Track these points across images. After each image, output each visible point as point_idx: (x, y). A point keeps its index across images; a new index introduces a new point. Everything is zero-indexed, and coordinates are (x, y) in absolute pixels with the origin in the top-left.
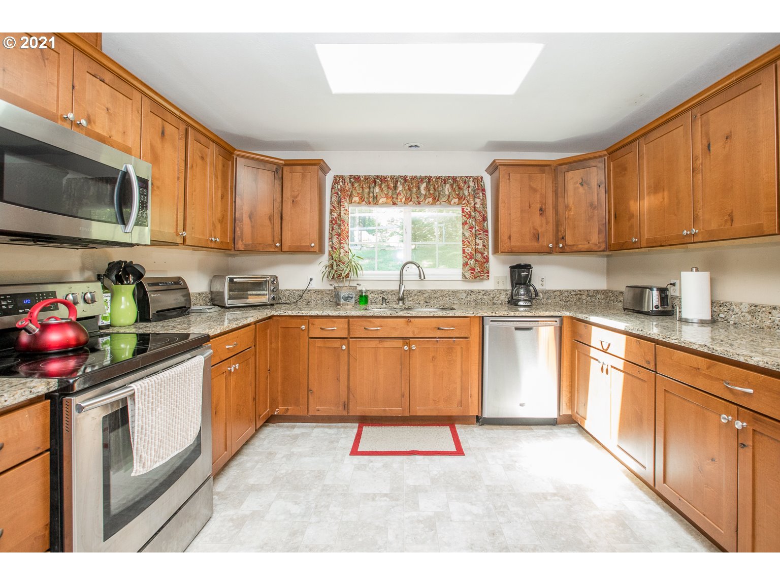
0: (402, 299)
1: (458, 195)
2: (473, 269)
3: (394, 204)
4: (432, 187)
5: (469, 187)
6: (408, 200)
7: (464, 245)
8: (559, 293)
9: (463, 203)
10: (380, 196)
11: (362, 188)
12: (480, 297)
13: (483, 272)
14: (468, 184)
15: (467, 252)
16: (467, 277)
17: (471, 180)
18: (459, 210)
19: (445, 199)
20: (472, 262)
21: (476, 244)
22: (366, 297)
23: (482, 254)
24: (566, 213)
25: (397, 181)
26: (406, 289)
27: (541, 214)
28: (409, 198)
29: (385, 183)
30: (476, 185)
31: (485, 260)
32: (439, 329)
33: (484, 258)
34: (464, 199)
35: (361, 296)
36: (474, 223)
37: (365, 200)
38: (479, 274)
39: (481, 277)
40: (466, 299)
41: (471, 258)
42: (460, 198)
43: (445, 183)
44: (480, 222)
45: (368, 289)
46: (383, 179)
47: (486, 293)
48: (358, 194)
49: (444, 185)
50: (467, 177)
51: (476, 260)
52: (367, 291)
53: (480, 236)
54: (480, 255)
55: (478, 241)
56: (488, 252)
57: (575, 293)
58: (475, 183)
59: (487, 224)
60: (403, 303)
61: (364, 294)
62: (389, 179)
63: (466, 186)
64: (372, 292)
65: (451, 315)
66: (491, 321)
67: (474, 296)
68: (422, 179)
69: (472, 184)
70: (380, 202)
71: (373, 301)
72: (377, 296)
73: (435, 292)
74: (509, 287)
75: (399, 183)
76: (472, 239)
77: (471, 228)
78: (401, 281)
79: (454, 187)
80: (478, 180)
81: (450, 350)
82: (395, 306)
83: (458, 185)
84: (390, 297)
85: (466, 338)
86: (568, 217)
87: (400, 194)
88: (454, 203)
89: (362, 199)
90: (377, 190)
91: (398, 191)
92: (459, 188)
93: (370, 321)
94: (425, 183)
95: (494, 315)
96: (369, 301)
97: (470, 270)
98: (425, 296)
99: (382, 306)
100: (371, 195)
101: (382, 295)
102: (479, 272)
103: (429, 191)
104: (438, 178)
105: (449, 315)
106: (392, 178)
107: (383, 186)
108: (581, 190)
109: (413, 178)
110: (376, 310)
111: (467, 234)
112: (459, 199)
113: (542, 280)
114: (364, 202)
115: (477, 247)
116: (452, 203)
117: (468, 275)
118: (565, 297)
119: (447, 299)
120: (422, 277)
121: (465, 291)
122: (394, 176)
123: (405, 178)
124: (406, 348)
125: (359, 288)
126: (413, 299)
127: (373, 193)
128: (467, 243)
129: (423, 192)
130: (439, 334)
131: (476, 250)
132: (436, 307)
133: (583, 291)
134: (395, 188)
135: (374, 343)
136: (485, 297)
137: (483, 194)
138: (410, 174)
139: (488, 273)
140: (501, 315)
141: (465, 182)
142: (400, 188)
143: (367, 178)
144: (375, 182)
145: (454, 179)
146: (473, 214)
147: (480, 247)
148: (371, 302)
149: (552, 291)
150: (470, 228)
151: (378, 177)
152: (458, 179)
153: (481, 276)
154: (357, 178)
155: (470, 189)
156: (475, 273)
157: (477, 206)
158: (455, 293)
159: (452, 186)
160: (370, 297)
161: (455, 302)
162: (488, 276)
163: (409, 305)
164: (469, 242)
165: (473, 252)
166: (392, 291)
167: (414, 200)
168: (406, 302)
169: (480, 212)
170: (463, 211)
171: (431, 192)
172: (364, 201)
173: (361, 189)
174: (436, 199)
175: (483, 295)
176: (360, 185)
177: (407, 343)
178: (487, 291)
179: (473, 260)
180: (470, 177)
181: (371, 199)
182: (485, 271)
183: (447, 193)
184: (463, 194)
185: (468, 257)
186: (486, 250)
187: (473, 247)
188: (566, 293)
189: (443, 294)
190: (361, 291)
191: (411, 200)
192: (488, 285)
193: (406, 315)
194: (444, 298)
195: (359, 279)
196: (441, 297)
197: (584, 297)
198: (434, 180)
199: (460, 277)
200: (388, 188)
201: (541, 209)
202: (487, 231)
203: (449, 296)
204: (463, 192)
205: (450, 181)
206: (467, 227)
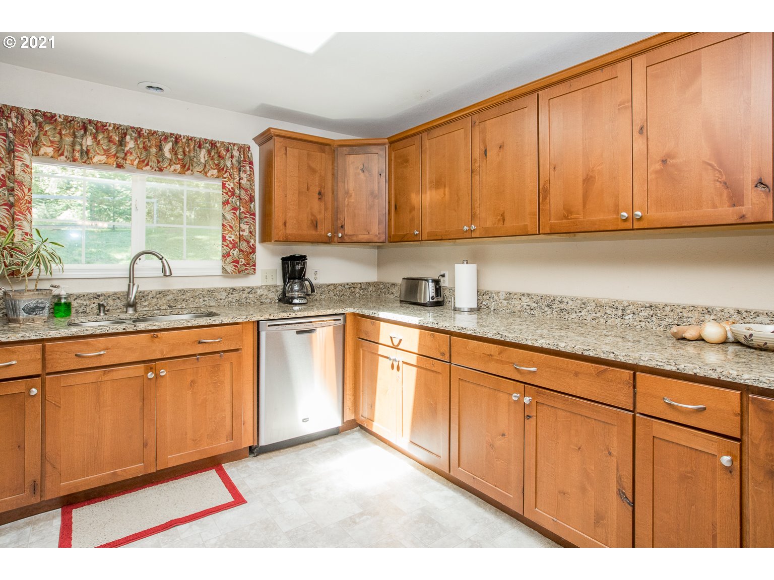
0: (133, 305)
1: (217, 165)
2: (237, 262)
3: (119, 166)
4: (181, 150)
5: (232, 157)
6: (143, 164)
7: (224, 230)
8: (332, 287)
9: (225, 176)
10: (95, 151)
11: (60, 134)
12: (244, 296)
13: (249, 264)
14: (232, 153)
15: (229, 239)
16: (229, 271)
17: (236, 148)
18: (218, 183)
19: (201, 168)
20: (235, 252)
21: (241, 230)
22: (68, 305)
23: (248, 242)
24: (346, 200)
25: (125, 134)
26: (140, 289)
27: (319, 199)
28: (143, 161)
29: (103, 132)
30: (242, 156)
31: (251, 250)
32: (200, 342)
33: (250, 247)
34: (226, 172)
35: (58, 304)
36: (238, 203)
37: (65, 154)
38: (244, 268)
39: (246, 272)
40: (226, 300)
41: (234, 247)
42: (221, 170)
43: (200, 147)
44: (247, 202)
45: (70, 292)
46: (100, 127)
47: (252, 290)
48: (52, 142)
49: (198, 149)
50: (230, 144)
51: (241, 250)
52: (68, 296)
53: (246, 220)
54: (245, 244)
55: (244, 226)
56: (255, 240)
57: (348, 286)
58: (240, 152)
59: (254, 206)
60: (135, 310)
61: (63, 301)
62: (111, 128)
63: (229, 155)
64: (78, 297)
65: (217, 322)
66: (269, 326)
67: (236, 295)
68: (166, 137)
69: (236, 153)
70: (95, 160)
71: (81, 310)
72: (87, 302)
73: (183, 292)
74: (279, 282)
75: (128, 137)
76: (235, 223)
77: (235, 209)
78: (131, 278)
79: (213, 154)
80: (244, 150)
81: (216, 368)
82: (123, 316)
83: (219, 153)
84: (111, 302)
85: (237, 350)
86: (348, 205)
87: (131, 153)
88: (212, 175)
89: (59, 152)
90: (89, 141)
91: (127, 149)
92: (219, 156)
93: (87, 343)
94: (171, 144)
95: (272, 318)
96: (73, 310)
97: (233, 262)
98: (168, 298)
99: (100, 318)
100: (78, 148)
101: (96, 301)
102: (244, 264)
103: (176, 154)
104: (189, 139)
105: (214, 323)
106: (117, 127)
107: (100, 137)
108: (362, 176)
109: (152, 133)
110: (91, 325)
111: (229, 216)
112: (219, 171)
113: (316, 273)
114: (63, 158)
115: (241, 233)
116: (209, 174)
117: (230, 268)
118: (339, 291)
119: (201, 300)
120: (166, 273)
121: (225, 290)
122: (121, 126)
123: (139, 132)
124: (151, 375)
125: (56, 292)
126: (150, 304)
127: (81, 145)
128: (228, 227)
129: (168, 155)
130: (200, 349)
131: (241, 238)
132: (185, 312)
133: (357, 284)
134: (122, 143)
135: (91, 376)
136: (251, 296)
137: (250, 167)
138: (146, 126)
139: (254, 265)
140: (280, 317)
141: (227, 150)
142: (130, 144)
143: (69, 121)
144: (85, 129)
145: (213, 144)
146: (237, 192)
147: (246, 233)
148: (77, 312)
149: (326, 285)
150: (233, 209)
151: (90, 121)
152: (218, 145)
153: (246, 269)
154: (50, 118)
155: (234, 160)
156: (239, 266)
157: (243, 182)
158: (211, 292)
159: (209, 152)
160: (74, 304)
161: (212, 304)
162: (255, 269)
163: (145, 313)
164: (231, 227)
165: (237, 240)
166: (115, 293)
167: (153, 162)
168: (139, 308)
169: (246, 190)
170: (224, 186)
171: (179, 157)
172: (62, 154)
173: (58, 136)
174: (187, 167)
175: (249, 293)
176: (55, 129)
177: (151, 368)
178: (253, 288)
179: (237, 250)
180: (234, 145)
181: (77, 155)
182: (251, 264)
183: (203, 161)
184: (225, 165)
185: (230, 246)
186: (253, 237)
187: (238, 233)
188: (340, 288)
189: (195, 294)
190: (59, 297)
191: (147, 165)
192: (254, 281)
193: (151, 328)
194: (197, 300)
195: (53, 277)
196: (191, 299)
197: (357, 290)
198: (184, 140)
199: (219, 272)
200: (110, 141)
201: (320, 193)
202: (254, 214)
203: (204, 297)
204: (225, 162)
205: (208, 145)
206: (228, 207)
